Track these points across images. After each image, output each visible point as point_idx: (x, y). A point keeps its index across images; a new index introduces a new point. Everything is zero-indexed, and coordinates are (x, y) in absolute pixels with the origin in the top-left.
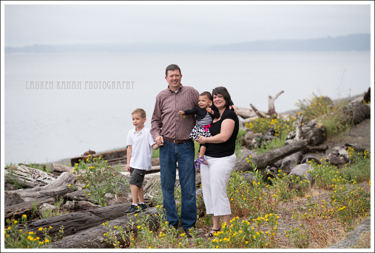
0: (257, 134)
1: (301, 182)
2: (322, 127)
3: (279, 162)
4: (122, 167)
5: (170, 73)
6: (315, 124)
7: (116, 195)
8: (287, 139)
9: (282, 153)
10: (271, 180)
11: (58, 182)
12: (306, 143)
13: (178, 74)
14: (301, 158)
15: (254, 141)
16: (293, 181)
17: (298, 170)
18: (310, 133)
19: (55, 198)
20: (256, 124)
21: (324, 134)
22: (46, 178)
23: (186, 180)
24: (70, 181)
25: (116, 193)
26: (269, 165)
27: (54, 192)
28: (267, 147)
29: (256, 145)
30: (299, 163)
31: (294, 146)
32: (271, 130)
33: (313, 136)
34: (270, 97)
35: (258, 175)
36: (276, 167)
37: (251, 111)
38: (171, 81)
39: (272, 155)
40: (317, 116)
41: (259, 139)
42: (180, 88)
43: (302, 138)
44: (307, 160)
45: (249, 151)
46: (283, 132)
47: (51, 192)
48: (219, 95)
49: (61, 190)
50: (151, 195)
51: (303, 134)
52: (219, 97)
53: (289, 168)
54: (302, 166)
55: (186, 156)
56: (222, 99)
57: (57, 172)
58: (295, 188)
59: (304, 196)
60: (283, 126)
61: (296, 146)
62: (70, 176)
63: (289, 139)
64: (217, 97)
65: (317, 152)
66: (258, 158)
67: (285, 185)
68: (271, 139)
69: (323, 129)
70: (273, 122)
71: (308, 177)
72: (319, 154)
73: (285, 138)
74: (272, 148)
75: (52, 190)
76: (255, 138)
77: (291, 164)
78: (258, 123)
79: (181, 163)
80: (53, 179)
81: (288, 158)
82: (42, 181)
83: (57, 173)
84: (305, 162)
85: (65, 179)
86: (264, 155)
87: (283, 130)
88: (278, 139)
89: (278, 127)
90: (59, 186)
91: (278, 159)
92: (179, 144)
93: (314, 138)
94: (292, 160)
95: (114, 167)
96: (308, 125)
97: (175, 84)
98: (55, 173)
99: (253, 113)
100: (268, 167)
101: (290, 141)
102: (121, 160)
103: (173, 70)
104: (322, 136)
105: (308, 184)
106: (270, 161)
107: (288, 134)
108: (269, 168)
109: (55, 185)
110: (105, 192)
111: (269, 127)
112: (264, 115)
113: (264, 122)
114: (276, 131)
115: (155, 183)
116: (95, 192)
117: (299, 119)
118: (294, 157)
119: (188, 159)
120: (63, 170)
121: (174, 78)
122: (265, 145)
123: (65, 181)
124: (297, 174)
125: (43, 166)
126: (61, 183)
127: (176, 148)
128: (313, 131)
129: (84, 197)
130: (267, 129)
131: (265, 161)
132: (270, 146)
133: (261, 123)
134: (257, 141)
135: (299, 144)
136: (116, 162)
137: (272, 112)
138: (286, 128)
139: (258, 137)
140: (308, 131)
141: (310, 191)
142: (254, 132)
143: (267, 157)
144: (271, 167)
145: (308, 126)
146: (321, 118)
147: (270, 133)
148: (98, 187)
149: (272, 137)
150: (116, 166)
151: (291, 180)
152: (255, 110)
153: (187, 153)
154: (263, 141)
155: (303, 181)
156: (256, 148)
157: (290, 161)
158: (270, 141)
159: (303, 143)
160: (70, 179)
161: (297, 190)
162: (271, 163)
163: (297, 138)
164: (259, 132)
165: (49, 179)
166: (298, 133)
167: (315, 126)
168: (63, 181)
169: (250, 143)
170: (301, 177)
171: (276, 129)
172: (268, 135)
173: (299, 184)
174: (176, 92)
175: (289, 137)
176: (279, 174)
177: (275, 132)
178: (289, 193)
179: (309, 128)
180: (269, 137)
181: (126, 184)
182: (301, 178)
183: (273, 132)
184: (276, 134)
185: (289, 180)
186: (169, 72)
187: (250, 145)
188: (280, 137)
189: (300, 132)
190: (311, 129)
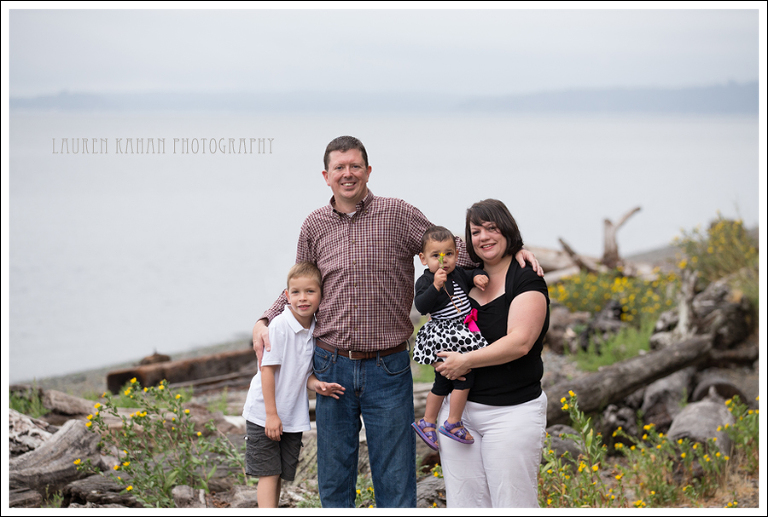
0: (577, 315)
1: (706, 458)
2: (742, 301)
3: (638, 394)
4: (232, 400)
5: (337, 157)
6: (724, 294)
7: (202, 492)
8: (656, 331)
9: (647, 371)
10: (625, 450)
11: (52, 448)
12: (709, 345)
13: (358, 160)
14: (693, 383)
15: (570, 333)
16: (683, 455)
17: (695, 422)
18: (714, 317)
19: (42, 492)
20: (574, 288)
21: (748, 319)
22: (26, 433)
23: (387, 463)
24: (86, 444)
25: (205, 484)
26: (615, 403)
27: (40, 475)
28: (603, 350)
29: (575, 345)
30: (690, 400)
31: (677, 354)
32: (612, 305)
33: (724, 324)
34: (608, 223)
35: (593, 442)
36: (630, 406)
37: (559, 254)
38: (339, 181)
39: (621, 377)
40: (728, 272)
41: (583, 328)
42: (363, 203)
43: (695, 329)
44: (712, 390)
45: (557, 357)
46: (643, 310)
47: (34, 476)
48: (486, 224)
49: (61, 468)
50: (298, 492)
51: (698, 321)
52: (488, 229)
53: (665, 411)
54: (702, 409)
55: (383, 394)
56: (496, 235)
57: (59, 416)
58: (688, 473)
59: (713, 496)
60: (642, 294)
61: (685, 354)
62: (86, 432)
63: (662, 330)
64: (483, 231)
65: (733, 366)
66: (584, 386)
67: (661, 466)
68: (613, 330)
69: (746, 307)
70: (619, 285)
71: (721, 443)
72: (738, 370)
73: (651, 330)
74: (618, 356)
75: (36, 470)
76: (572, 325)
77: (670, 400)
78: (580, 287)
79: (370, 414)
80: (47, 434)
81: (661, 385)
82: (18, 439)
83: (61, 418)
84: (704, 394)
85: (73, 438)
86: (601, 378)
87: (644, 305)
88: (632, 331)
89: (632, 297)
90: (56, 458)
91: (636, 386)
92: (363, 360)
93: (724, 330)
94: (671, 388)
95: (213, 398)
96: (706, 294)
97: (348, 190)
98: (55, 417)
99: (565, 260)
100: (611, 408)
101: (664, 338)
102: (233, 379)
103: (345, 150)
104: (744, 324)
105: (724, 462)
106: (615, 394)
107: (656, 319)
108: (614, 412)
109: (45, 456)
110: (173, 482)
111: (607, 296)
112: (592, 265)
113: (594, 284)
114: (625, 308)
115: (309, 458)
116: (146, 481)
117: (688, 281)
118: (675, 381)
119: (390, 404)
120: (77, 410)
121: (347, 172)
122: (598, 346)
123: (73, 445)
124: (694, 434)
125: (37, 392)
126: (60, 450)
127: (356, 372)
128: (723, 312)
129: (120, 490)
130: (601, 302)
131: (602, 393)
132: (611, 347)
133: (587, 286)
134: (578, 332)
135: (689, 348)
136: (217, 385)
137: (611, 258)
138: (650, 302)
139: (581, 322)
140: (709, 310)
141: (729, 480)
142: (571, 311)
143: (607, 382)
144: (619, 408)
145: (708, 299)
146: (740, 278)
147: (610, 314)
148: (156, 468)
149: (615, 324)
150: (216, 397)
151: (677, 451)
152: (571, 253)
153: (387, 386)
154: (594, 333)
155: (710, 455)
156: (576, 353)
157: (666, 393)
158: (612, 336)
159: (699, 346)
160: (85, 438)
161: (695, 480)
162: (618, 399)
163: (682, 328)
164: (583, 310)
165: (35, 435)
166: (683, 318)
167: (727, 298)
168: (66, 445)
169: (561, 338)
170: (704, 444)
171: (626, 304)
172: (606, 318)
173: (700, 463)
174: (351, 214)
175: (660, 325)
176: (645, 437)
177: (621, 311)
178: (674, 488)
179: (710, 303)
180: (609, 324)
181: (231, 458)
182: (706, 447)
183: (619, 312)
184: (625, 316)
185: (672, 453)
186: (332, 155)
187: (560, 343)
188: (637, 324)
189: (691, 313)
190: (715, 307)
